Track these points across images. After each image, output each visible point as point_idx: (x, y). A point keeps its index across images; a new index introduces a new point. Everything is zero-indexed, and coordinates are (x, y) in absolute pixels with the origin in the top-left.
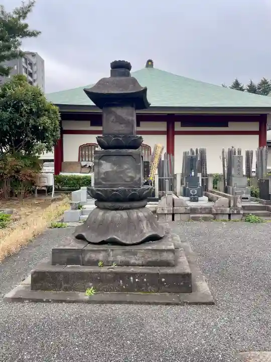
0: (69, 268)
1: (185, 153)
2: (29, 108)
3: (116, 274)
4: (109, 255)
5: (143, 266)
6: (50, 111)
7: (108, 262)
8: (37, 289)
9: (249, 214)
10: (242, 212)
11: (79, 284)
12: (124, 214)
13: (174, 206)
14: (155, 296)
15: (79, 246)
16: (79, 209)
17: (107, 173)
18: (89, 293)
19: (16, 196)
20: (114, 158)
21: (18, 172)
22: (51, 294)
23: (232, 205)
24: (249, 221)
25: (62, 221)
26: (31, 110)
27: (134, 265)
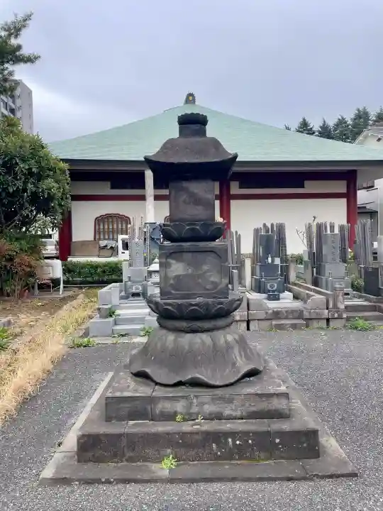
0: (131, 427)
1: (257, 231)
2: (27, 167)
3: (207, 433)
4: (191, 403)
5: (242, 419)
6: (58, 171)
7: (190, 414)
8: (86, 461)
9: (354, 317)
10: (345, 316)
11: (150, 452)
13: (248, 309)
14: (267, 466)
15: (144, 390)
16: (111, 316)
17: (177, 277)
18: (166, 466)
19: (8, 295)
20: (188, 256)
21: (11, 259)
23: (331, 306)
24: (356, 328)
25: (86, 334)
26: (30, 169)
27: (230, 418)
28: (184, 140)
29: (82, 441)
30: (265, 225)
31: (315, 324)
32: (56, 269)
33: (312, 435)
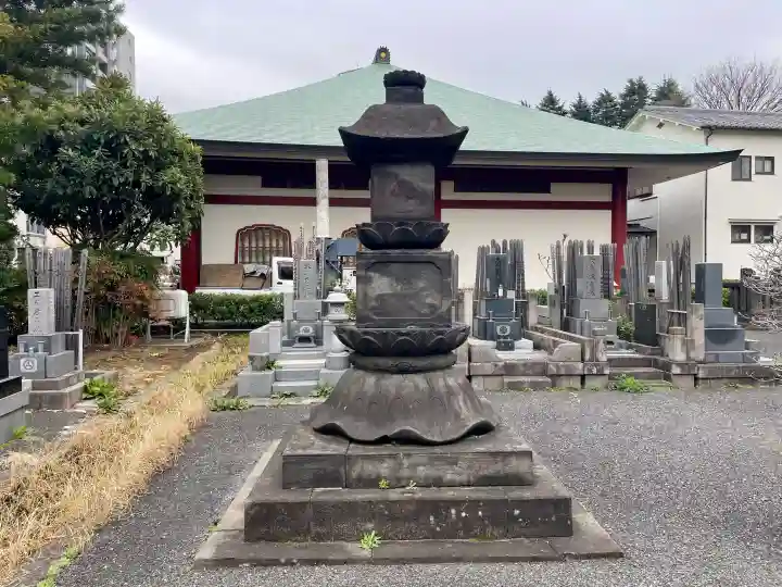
0: (320, 493)
1: (482, 251)
2: (141, 149)
3: (422, 503)
4: (401, 464)
5: (469, 486)
6: (187, 158)
7: (399, 479)
8: (259, 539)
9: (620, 375)
10: (607, 372)
11: (344, 526)
12: (419, 380)
13: (470, 360)
14: (503, 545)
15: (335, 448)
16: (269, 368)
17: (381, 298)
18: (368, 545)
19: (108, 341)
21: (112, 288)
22: (292, 549)
23: (587, 357)
24: (622, 389)
26: (145, 152)
27: (451, 485)
28: (393, 107)
29: (252, 512)
30: (493, 242)
31: (565, 383)
32: (179, 304)
33: (563, 505)
